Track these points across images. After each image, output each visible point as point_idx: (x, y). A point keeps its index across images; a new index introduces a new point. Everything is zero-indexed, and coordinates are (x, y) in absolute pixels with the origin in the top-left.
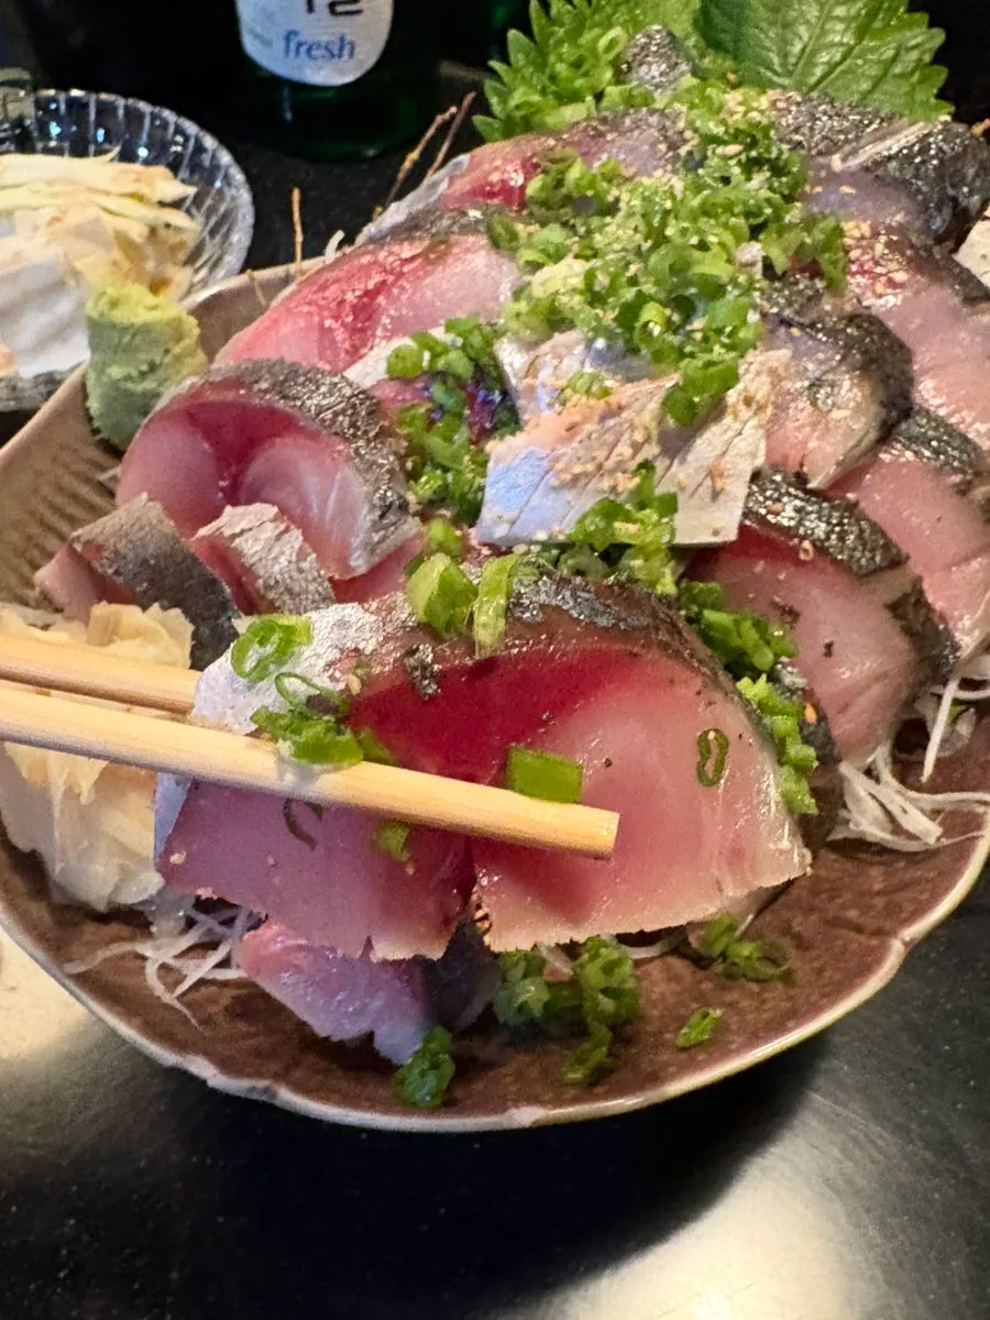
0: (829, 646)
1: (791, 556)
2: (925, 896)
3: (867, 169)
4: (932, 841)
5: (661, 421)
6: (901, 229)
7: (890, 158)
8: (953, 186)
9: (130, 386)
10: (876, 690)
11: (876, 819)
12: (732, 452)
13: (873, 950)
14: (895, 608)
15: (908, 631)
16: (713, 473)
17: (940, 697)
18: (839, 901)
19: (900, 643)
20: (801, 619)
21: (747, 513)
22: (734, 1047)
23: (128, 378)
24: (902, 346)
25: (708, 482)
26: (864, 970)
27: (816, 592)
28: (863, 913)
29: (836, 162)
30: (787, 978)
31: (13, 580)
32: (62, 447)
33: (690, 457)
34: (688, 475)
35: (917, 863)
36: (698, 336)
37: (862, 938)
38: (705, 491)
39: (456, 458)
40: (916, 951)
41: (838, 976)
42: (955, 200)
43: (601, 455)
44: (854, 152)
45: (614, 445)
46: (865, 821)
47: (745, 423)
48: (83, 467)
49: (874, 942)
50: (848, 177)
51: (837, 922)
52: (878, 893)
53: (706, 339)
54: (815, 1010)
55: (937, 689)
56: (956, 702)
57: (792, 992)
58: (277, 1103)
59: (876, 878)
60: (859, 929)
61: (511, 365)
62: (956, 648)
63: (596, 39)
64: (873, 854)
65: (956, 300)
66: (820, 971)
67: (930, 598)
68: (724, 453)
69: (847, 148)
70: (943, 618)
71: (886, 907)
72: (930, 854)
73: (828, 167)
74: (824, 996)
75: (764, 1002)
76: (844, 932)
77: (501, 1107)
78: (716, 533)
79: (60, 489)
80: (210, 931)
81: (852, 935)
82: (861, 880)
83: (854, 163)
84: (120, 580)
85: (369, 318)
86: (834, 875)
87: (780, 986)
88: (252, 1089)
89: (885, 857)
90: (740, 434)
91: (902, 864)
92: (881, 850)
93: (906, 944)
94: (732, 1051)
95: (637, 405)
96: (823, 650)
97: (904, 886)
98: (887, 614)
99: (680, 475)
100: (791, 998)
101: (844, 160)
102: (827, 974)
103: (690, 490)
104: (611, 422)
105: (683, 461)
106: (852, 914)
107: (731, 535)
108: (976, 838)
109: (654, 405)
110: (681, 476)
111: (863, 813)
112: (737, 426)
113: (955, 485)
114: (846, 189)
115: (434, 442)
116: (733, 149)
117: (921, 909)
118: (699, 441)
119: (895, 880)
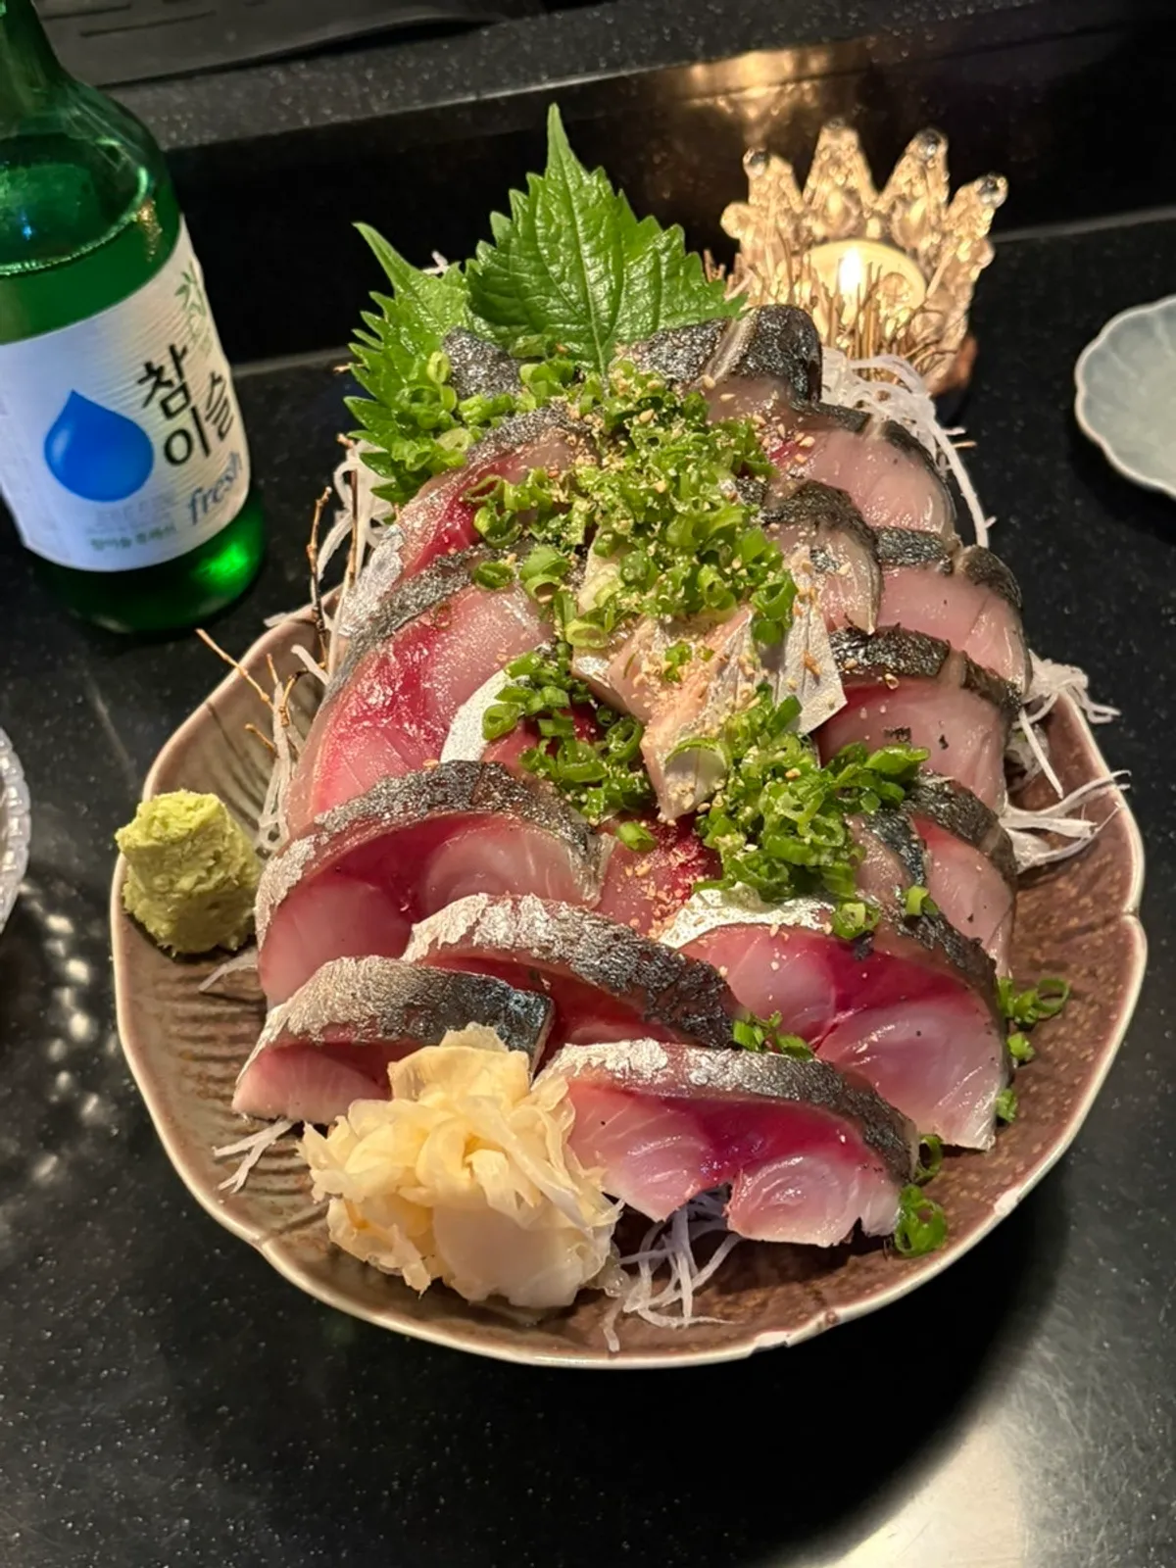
0: (942, 740)
1: (884, 691)
2: (1118, 875)
3: (733, 374)
4: (1089, 835)
5: (756, 648)
6: (780, 404)
7: (744, 358)
8: (796, 351)
9: (202, 887)
10: (987, 750)
11: (1035, 846)
12: (813, 640)
13: (1115, 935)
14: (968, 685)
15: (985, 695)
16: (808, 665)
17: (1021, 729)
18: (1054, 921)
19: (985, 707)
20: (913, 732)
21: (844, 678)
22: (1090, 1059)
23: (200, 881)
24: (839, 492)
25: (808, 672)
26: (1125, 949)
27: (911, 707)
28: (1081, 918)
29: (710, 381)
30: (1075, 995)
31: (220, 1121)
32: (155, 983)
33: (787, 663)
34: (794, 677)
35: (1088, 856)
36: (744, 572)
37: (1100, 932)
38: (809, 682)
39: (597, 769)
40: (1144, 912)
41: (1110, 967)
42: (802, 361)
43: (730, 699)
44: (715, 367)
45: (736, 686)
46: (1030, 853)
47: (808, 615)
48: (181, 990)
49: (1112, 928)
50: (723, 385)
51: (1068, 935)
52: (1079, 896)
53: (751, 572)
54: (1119, 997)
55: (1016, 726)
56: (1033, 725)
57: (1089, 998)
58: (842, 1321)
59: (1065, 887)
60: (1091, 928)
61: (597, 674)
62: (1014, 686)
63: (423, 369)
64: (1046, 873)
65: (852, 435)
66: (1092, 973)
67: (976, 661)
68: (807, 646)
69: (710, 365)
70: (992, 671)
71: (1095, 899)
72: (1094, 844)
73: (704, 387)
74: (1115, 985)
75: (1075, 1020)
76: (1078, 939)
77: (989, 1209)
78: (832, 706)
79: (181, 1020)
80: (651, 1262)
81: (1089, 935)
82: (1056, 895)
83: (721, 373)
84: (394, 1037)
85: (425, 705)
86: (1034, 906)
87: (1073, 1002)
88: (819, 1325)
89: (1060, 869)
90: (809, 624)
91: (1077, 866)
92: (1053, 865)
93: (1133, 914)
94: (1093, 1062)
95: (736, 650)
96: (940, 745)
97: (1095, 878)
98: (966, 692)
99: (788, 679)
100: (1092, 1004)
101: (712, 374)
102: (1100, 971)
103: (799, 688)
104: (726, 673)
105: (785, 669)
106: (1074, 922)
107: (842, 702)
108: (1118, 813)
109: (747, 642)
110: (789, 681)
111: (1024, 848)
112: (804, 621)
113: (941, 571)
114: (726, 397)
115: (570, 769)
116: (645, 415)
117: (1124, 885)
118: (788, 648)
119: (1083, 880)
